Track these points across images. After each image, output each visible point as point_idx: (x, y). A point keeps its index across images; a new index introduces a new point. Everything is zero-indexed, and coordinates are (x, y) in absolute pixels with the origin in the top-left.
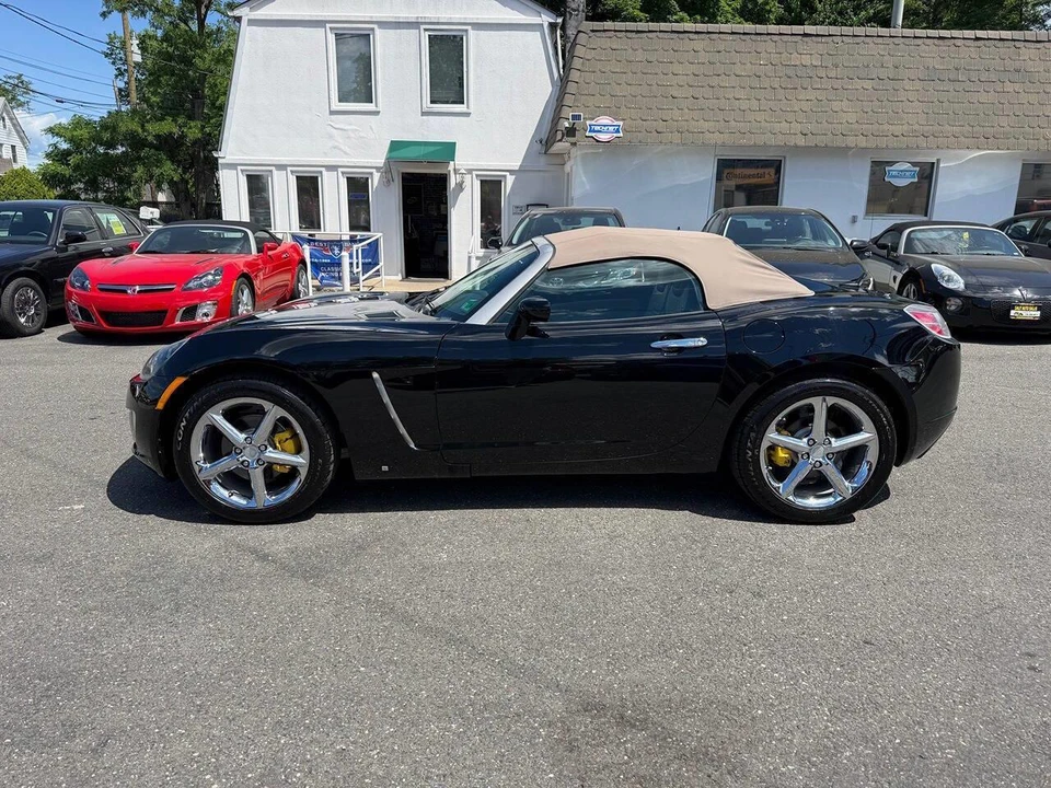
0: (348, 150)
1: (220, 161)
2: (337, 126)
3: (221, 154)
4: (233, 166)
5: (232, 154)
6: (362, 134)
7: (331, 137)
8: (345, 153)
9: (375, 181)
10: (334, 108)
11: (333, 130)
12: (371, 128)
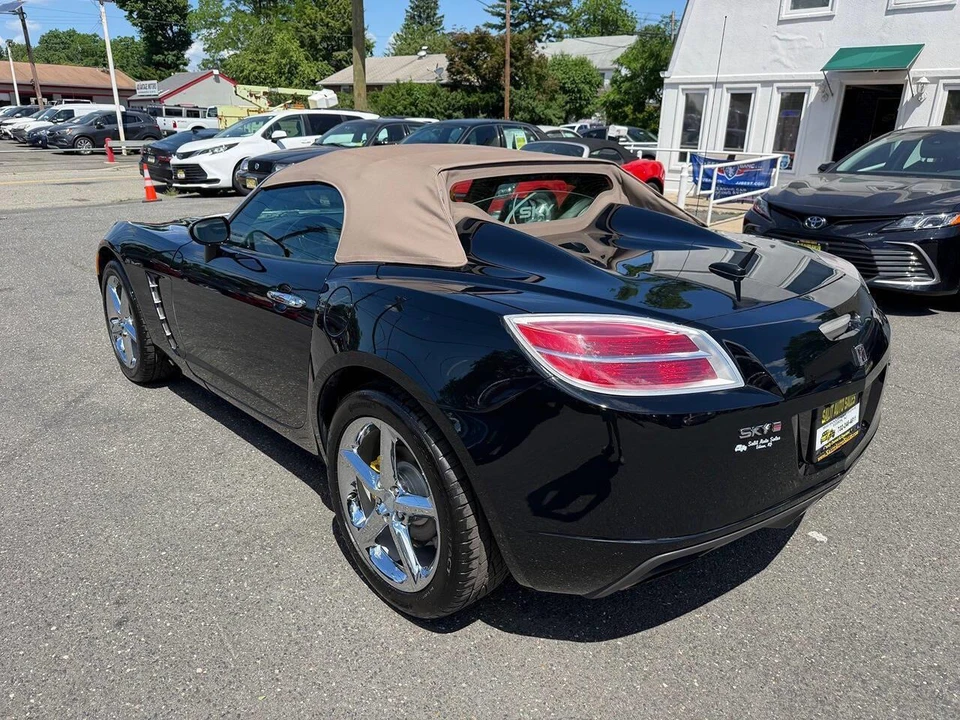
0: (788, 62)
1: (666, 81)
2: (781, 37)
3: (666, 74)
4: (675, 85)
5: (677, 74)
6: (808, 44)
7: (774, 49)
8: (786, 66)
9: (812, 95)
10: (784, 16)
11: (778, 42)
12: (820, 36)
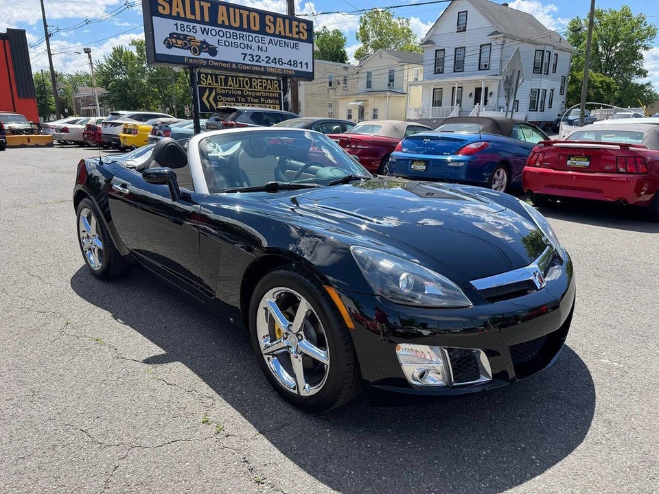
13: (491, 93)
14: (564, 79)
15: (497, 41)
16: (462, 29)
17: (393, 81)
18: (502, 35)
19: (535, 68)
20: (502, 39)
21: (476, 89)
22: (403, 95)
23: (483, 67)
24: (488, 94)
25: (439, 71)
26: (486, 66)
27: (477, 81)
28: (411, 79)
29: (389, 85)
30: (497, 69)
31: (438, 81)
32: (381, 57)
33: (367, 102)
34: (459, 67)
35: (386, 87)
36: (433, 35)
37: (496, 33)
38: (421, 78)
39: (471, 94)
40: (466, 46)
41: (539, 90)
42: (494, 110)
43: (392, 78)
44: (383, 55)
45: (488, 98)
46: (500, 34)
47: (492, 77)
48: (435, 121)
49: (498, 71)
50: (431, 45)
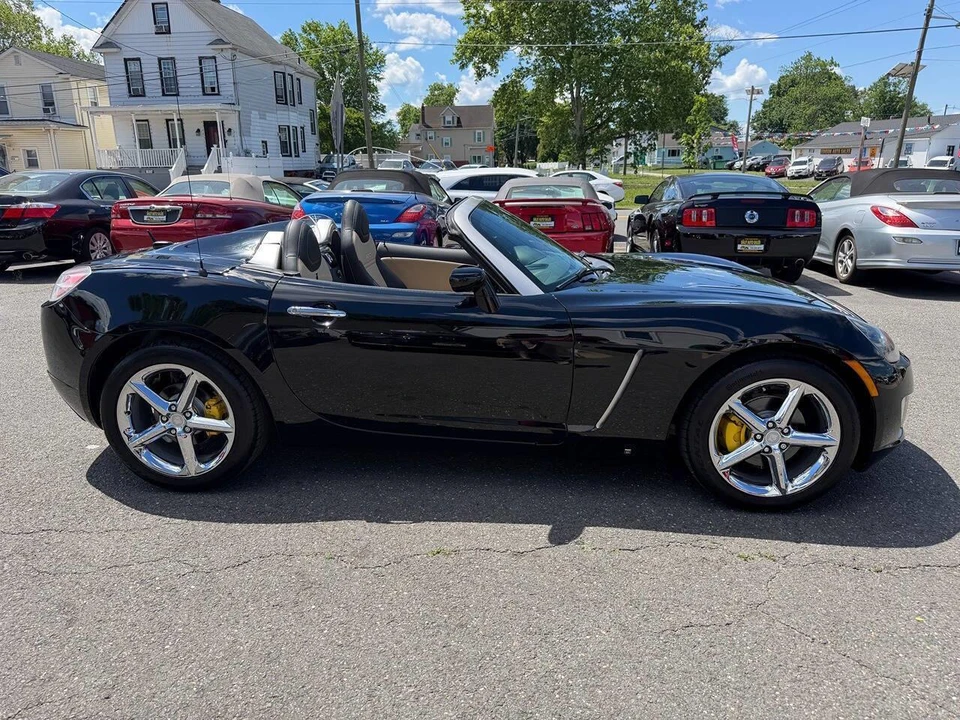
13: (230, 130)
14: (312, 112)
15: (224, 54)
16: (164, 30)
17: (52, 104)
18: (230, 46)
19: (277, 96)
20: (230, 51)
21: (206, 124)
22: (78, 129)
23: (211, 91)
24: (226, 131)
25: (136, 92)
26: (213, 89)
27: (205, 112)
28: (87, 103)
29: (46, 111)
30: (231, 96)
31: (139, 108)
32: (18, 62)
33: (9, 139)
34: (170, 88)
35: (41, 115)
36: (114, 34)
37: (220, 41)
38: (104, 102)
39: (198, 131)
40: (176, 57)
41: (288, 127)
42: (239, 155)
43: (49, 100)
44: (22, 59)
45: (227, 138)
46: (226, 43)
47: (228, 107)
48: (151, 172)
49: (234, 98)
50: (115, 50)
